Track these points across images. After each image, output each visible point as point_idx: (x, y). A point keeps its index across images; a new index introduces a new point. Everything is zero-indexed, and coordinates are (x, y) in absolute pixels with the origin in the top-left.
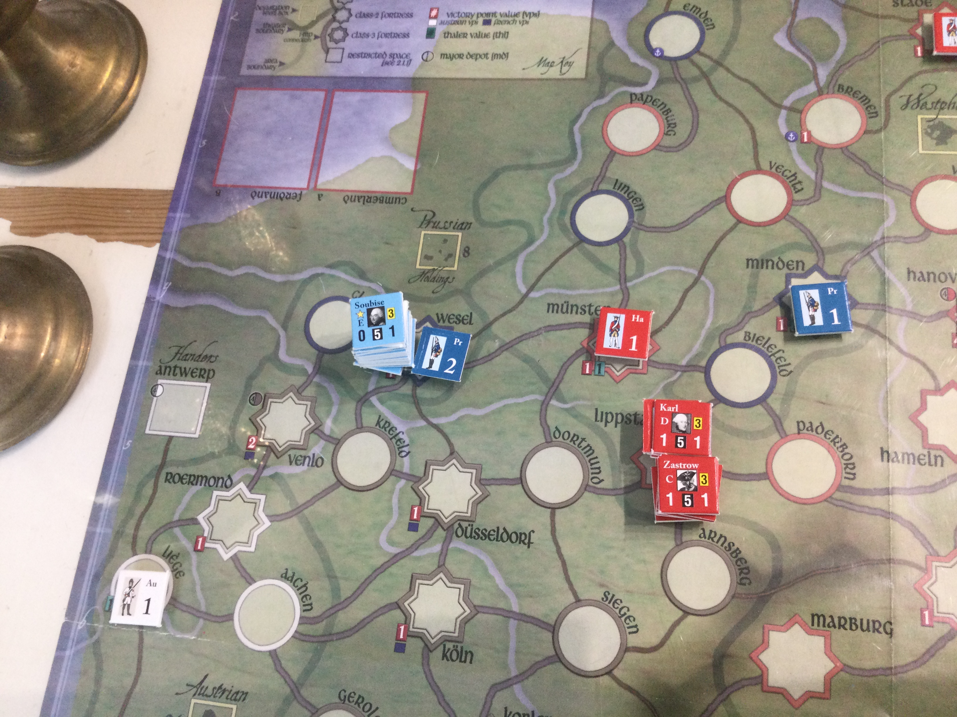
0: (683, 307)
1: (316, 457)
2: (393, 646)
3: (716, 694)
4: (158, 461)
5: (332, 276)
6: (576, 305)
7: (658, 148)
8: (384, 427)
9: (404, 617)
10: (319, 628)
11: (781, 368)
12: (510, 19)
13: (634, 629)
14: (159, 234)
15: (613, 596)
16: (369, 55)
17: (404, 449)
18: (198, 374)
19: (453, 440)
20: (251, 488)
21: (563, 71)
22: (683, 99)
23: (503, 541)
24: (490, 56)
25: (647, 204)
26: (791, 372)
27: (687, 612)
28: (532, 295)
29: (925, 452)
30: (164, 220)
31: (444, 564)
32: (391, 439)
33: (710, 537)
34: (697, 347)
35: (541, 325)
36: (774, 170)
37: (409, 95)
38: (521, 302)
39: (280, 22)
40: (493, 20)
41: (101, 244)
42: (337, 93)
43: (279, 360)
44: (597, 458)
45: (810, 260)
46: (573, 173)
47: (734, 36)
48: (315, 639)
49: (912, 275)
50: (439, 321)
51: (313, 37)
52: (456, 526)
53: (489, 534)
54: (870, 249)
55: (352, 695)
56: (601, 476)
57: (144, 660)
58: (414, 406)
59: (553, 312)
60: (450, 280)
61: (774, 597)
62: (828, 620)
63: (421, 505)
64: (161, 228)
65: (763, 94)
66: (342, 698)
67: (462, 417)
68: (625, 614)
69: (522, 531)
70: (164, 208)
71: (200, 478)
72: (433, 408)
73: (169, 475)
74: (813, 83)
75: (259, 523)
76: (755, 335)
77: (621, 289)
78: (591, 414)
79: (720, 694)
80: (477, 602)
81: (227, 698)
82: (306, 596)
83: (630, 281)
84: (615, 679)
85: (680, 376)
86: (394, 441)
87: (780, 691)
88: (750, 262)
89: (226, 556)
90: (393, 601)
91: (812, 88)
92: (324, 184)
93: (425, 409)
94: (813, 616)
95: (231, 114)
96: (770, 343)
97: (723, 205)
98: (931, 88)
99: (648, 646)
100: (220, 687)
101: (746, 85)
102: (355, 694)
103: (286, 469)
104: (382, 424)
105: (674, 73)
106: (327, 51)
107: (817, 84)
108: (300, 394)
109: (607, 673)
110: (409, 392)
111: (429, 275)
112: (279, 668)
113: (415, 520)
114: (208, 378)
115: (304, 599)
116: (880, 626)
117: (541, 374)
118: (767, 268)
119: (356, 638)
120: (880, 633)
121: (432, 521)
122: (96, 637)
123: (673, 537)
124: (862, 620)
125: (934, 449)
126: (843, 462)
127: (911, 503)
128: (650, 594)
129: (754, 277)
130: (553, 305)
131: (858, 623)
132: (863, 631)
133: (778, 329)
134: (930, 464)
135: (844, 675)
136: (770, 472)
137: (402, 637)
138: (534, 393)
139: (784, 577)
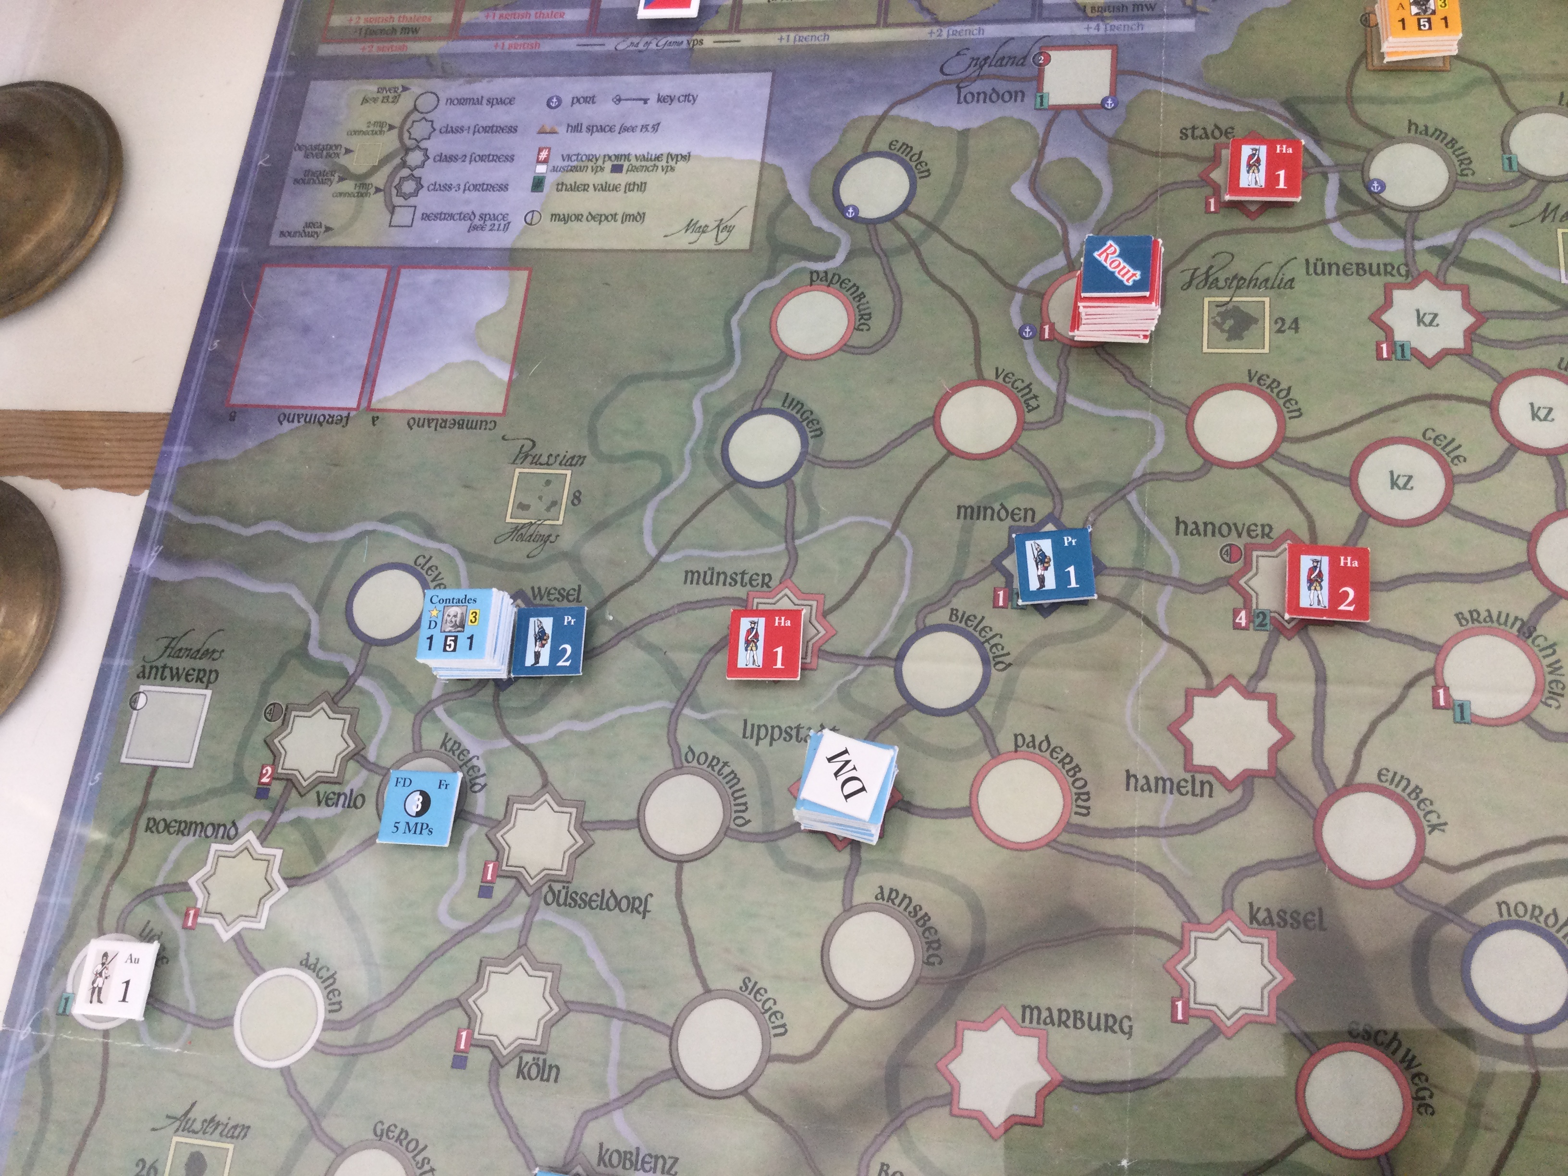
0: (871, 575)
1: (355, 795)
2: (451, 1058)
3: (885, 1119)
4: (137, 801)
5: (387, 534)
6: (724, 573)
7: (845, 348)
8: (451, 749)
9: (466, 1019)
10: (349, 1037)
11: (998, 660)
12: (649, 164)
13: (782, 1030)
14: (149, 476)
15: (756, 983)
16: (452, 216)
17: (478, 781)
18: (195, 676)
19: (546, 766)
20: (263, 839)
21: (720, 240)
22: (880, 277)
23: (610, 910)
24: (619, 218)
25: (828, 430)
26: (1010, 665)
27: (853, 1004)
28: (666, 558)
29: (1187, 776)
30: (157, 456)
31: (525, 945)
32: (461, 767)
33: (889, 898)
34: (886, 632)
35: (673, 602)
36: (1000, 380)
37: (504, 274)
38: (649, 568)
39: (327, 169)
40: (626, 165)
41: (68, 491)
42: (403, 271)
43: (308, 656)
44: (743, 789)
45: (1043, 506)
46: (728, 384)
47: (956, 188)
48: (346, 1051)
49: (1182, 527)
50: (535, 598)
51: (372, 190)
52: (545, 889)
53: (591, 900)
54: (1125, 491)
55: (392, 1128)
56: (746, 815)
57: (109, 1085)
58: (494, 718)
59: (692, 583)
60: (552, 539)
61: (971, 982)
62: (1045, 1014)
63: (498, 860)
64: (151, 468)
65: (992, 272)
66: (379, 1132)
67: (561, 734)
68: (770, 1008)
69: (636, 895)
70: (156, 440)
71: (194, 826)
72: (519, 721)
73: (152, 822)
74: (1062, 253)
75: (272, 889)
76: (964, 613)
77: (787, 548)
78: (737, 728)
79: (892, 1121)
80: (568, 996)
81: (221, 1135)
82: (333, 991)
83: (800, 537)
84: (753, 1101)
85: (862, 672)
86: (465, 769)
87: (974, 1114)
88: (963, 510)
89: (226, 936)
90: (453, 997)
91: (1060, 261)
92: (379, 401)
93: (509, 723)
94: (1024, 1008)
95: (254, 304)
96: (985, 623)
97: (930, 430)
98: (1223, 259)
99: (798, 1053)
100: (213, 1119)
101: (969, 258)
102: (396, 1126)
103: (312, 813)
104: (449, 745)
105: (871, 241)
106: (392, 209)
107: (1068, 255)
108: (336, 703)
109: (741, 1093)
110: (490, 699)
111: (523, 531)
112: (293, 1092)
113: (489, 882)
114: (209, 682)
115: (331, 996)
116: (1115, 1023)
117: (672, 671)
118: (985, 519)
119: (400, 1047)
120: (1115, 1032)
121: (513, 881)
122: (44, 1050)
123: (840, 898)
124: (1090, 1014)
125: (1200, 772)
126: (1074, 790)
127: (1165, 849)
128: (804, 979)
129: (967, 531)
130: (693, 573)
131: (1085, 1018)
132: (1092, 1029)
133: (995, 605)
134: (1194, 794)
135: (1062, 1091)
136: (974, 806)
137: (463, 1046)
138: (661, 699)
139: (987, 954)
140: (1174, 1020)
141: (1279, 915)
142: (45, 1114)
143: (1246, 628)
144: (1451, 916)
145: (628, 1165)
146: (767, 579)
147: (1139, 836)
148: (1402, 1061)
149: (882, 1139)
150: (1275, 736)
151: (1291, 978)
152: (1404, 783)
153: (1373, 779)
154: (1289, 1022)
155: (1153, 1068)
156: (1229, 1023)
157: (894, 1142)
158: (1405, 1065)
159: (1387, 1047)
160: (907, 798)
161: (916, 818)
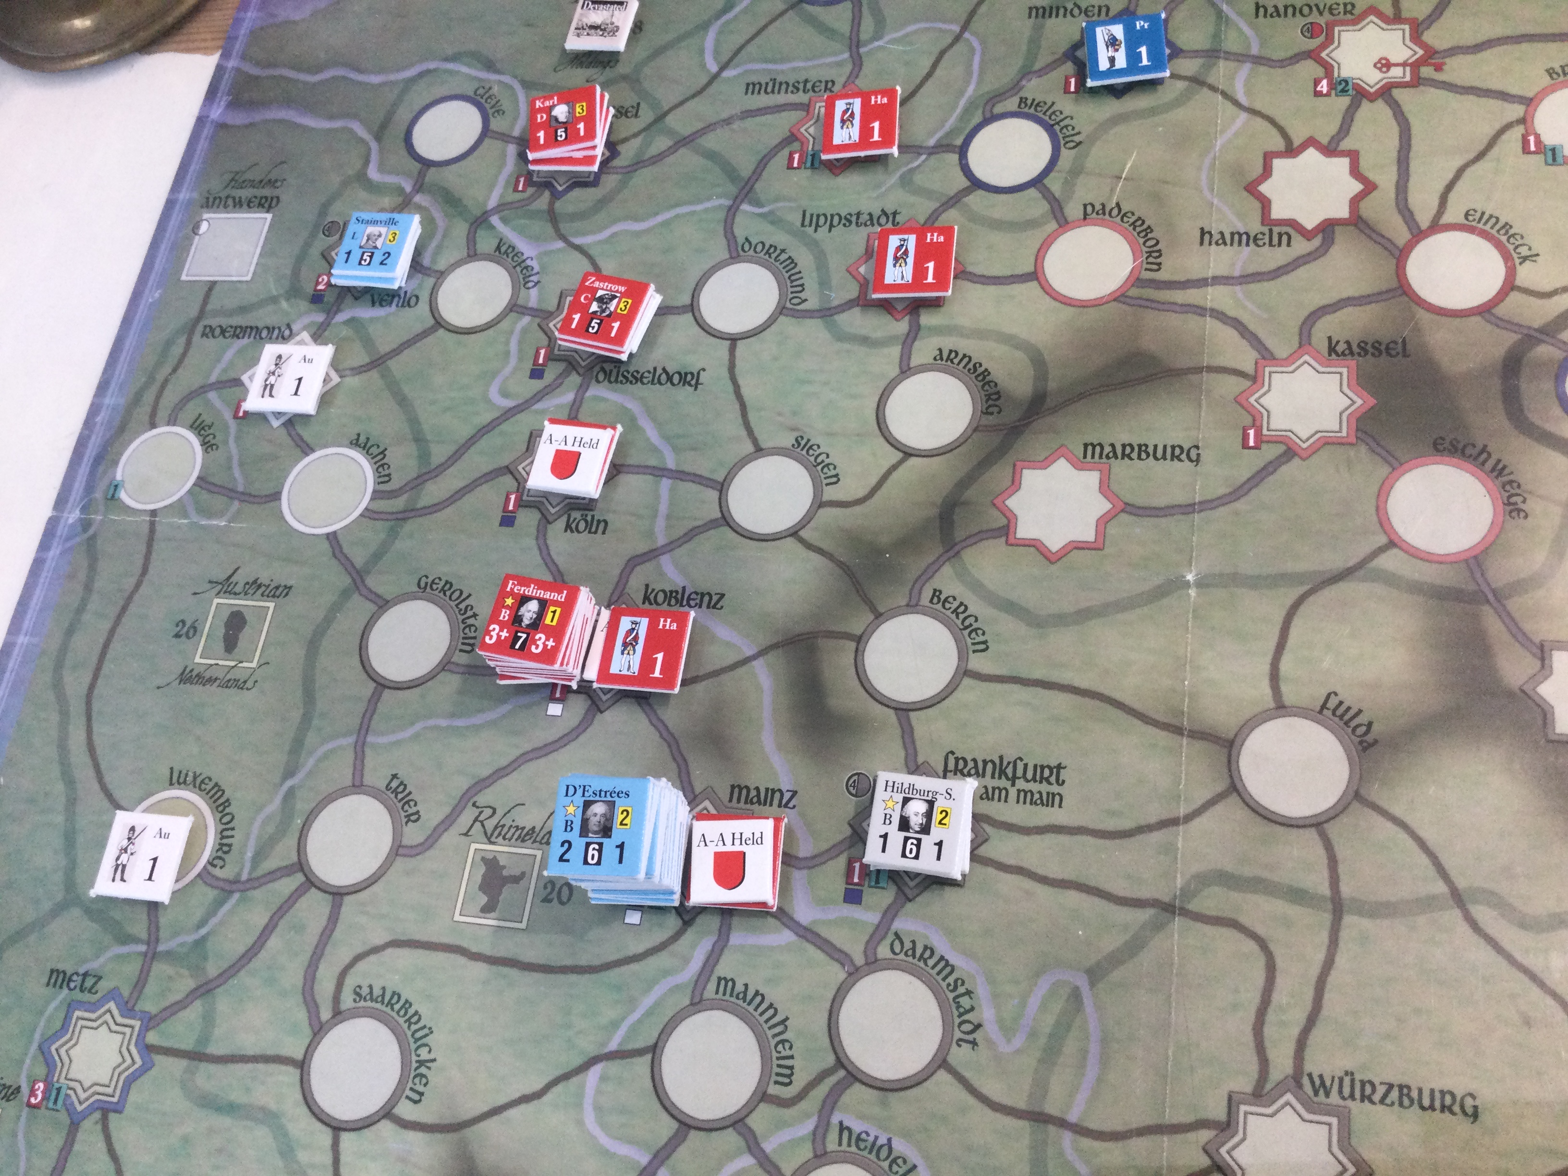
0: (936, 74)
1: (409, 296)
2: (499, 518)
3: (941, 550)
4: (194, 312)
5: (451, 72)
6: (787, 84)
8: (506, 252)
9: (516, 484)
10: (400, 503)
11: (1067, 139)
13: (834, 480)
14: (223, 39)
15: (809, 440)
17: (532, 278)
18: (257, 203)
19: (598, 259)
20: (316, 337)
23: (661, 384)
26: (1080, 142)
27: (908, 453)
28: (726, 74)
29: (1266, 230)
30: (231, 22)
31: (575, 416)
32: (515, 267)
33: (948, 359)
34: (951, 123)
35: (735, 111)
38: (709, 84)
43: (369, 181)
44: (800, 273)
48: (389, 517)
49: (1262, 10)
52: (597, 368)
53: (642, 377)
55: (437, 581)
56: (803, 295)
57: (154, 557)
58: (549, 225)
59: (753, 93)
60: (613, 66)
61: (1032, 426)
62: (1107, 449)
63: (550, 346)
64: (226, 32)
66: (423, 585)
67: (617, 233)
68: (823, 461)
69: (688, 370)
71: (249, 330)
72: (575, 225)
73: (208, 330)
76: (1033, 100)
77: (851, 56)
78: (795, 219)
79: (946, 551)
81: (262, 595)
82: (381, 464)
83: (865, 46)
84: (802, 541)
85: (924, 161)
86: (518, 269)
87: (1033, 543)
88: (1034, 11)
89: (276, 423)
90: (501, 466)
93: (564, 227)
94: (1086, 446)
96: (1055, 108)
99: (851, 499)
100: (255, 582)
102: (440, 579)
103: (366, 313)
104: (503, 249)
109: (791, 535)
110: (545, 207)
111: (583, 59)
112: (339, 555)
113: (541, 365)
114: (270, 207)
115: (379, 468)
116: (1182, 452)
117: (730, 172)
118: (1057, 16)
119: (447, 513)
120: (1182, 461)
121: (564, 365)
122: (91, 532)
123: (898, 360)
124: (1156, 447)
125: (1278, 225)
126: (1145, 249)
127: (1240, 295)
128: (858, 435)
129: (1038, 30)
130: (754, 85)
131: (1151, 450)
132: (1155, 458)
133: (1067, 91)
134: (1271, 245)
135: (1124, 517)
136: (1039, 270)
137: (511, 508)
138: (719, 197)
139: (1048, 400)
140: (1245, 445)
141: (1359, 345)
142: (88, 588)
143: (1328, 94)
144: (1544, 337)
145: (673, 602)
146: (830, 85)
147: (1213, 285)
148: (1493, 469)
149: (936, 567)
150: (1357, 187)
151: (1372, 401)
152: (1493, 220)
153: (1462, 220)
154: (1370, 440)
155: (1222, 491)
156: (1305, 446)
157: (947, 570)
158: (1495, 474)
159: (1475, 459)
160: (970, 269)
161: (978, 286)
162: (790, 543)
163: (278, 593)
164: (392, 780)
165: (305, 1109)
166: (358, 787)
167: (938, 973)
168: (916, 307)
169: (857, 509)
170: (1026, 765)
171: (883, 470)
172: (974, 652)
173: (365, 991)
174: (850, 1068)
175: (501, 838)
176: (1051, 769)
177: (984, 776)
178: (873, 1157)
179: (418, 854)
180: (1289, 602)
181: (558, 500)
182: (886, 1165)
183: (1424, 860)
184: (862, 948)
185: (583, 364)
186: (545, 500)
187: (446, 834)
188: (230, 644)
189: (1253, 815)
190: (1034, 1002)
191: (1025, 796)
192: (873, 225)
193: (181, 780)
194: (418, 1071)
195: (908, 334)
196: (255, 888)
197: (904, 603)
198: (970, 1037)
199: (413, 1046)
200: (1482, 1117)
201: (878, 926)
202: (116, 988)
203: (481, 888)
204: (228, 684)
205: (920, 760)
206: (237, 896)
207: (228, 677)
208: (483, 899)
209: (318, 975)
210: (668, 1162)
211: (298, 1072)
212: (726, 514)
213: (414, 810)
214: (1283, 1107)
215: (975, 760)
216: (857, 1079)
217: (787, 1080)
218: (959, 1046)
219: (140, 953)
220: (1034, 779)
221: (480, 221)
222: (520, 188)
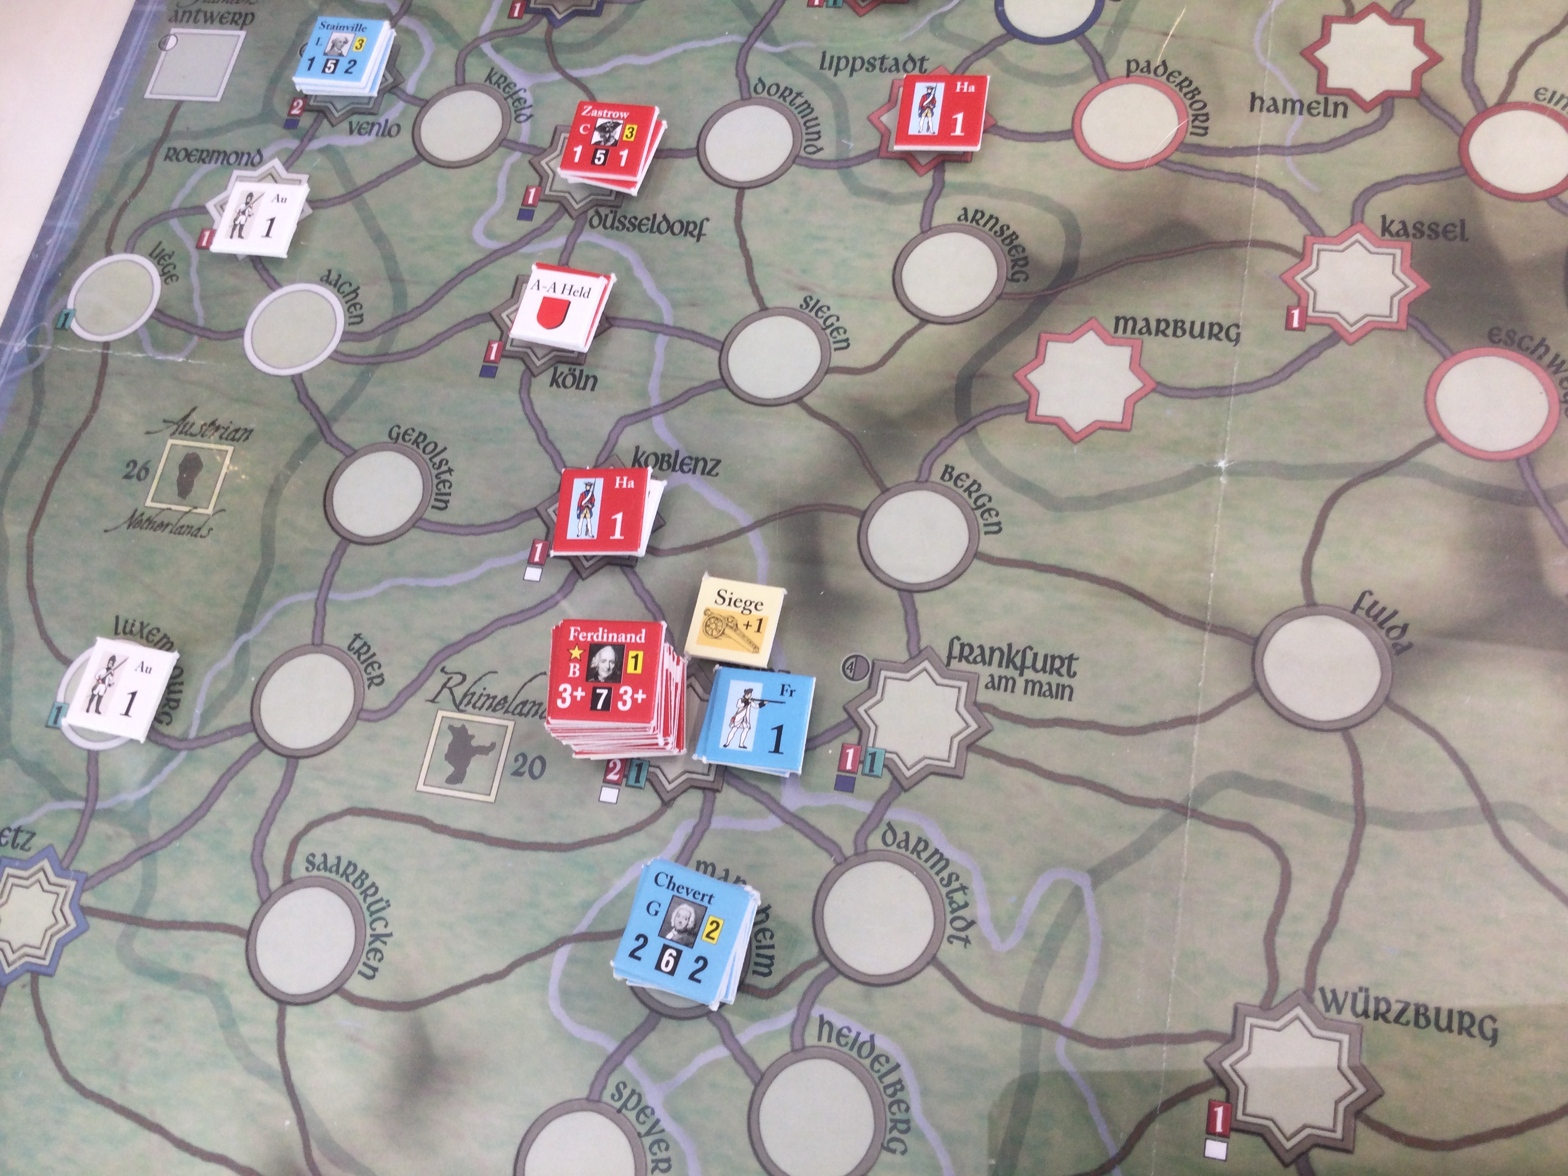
1: (389, 124)
2: (479, 368)
3: (955, 424)
4: (157, 133)
8: (497, 83)
9: (498, 333)
10: (372, 346)
15: (818, 301)
17: (524, 111)
18: (230, 18)
20: (289, 165)
23: (660, 233)
27: (925, 320)
29: (1321, 98)
33: (973, 219)
43: (352, 1)
44: (816, 118)
48: (360, 361)
52: (591, 213)
53: (640, 224)
55: (410, 432)
56: (819, 144)
57: (105, 392)
58: (546, 54)
61: (1060, 296)
62: (1141, 324)
63: (541, 186)
66: (394, 435)
67: (619, 67)
68: (832, 324)
69: (690, 220)
71: (216, 155)
72: (574, 56)
73: (172, 152)
78: (813, 60)
79: (961, 425)
81: (221, 437)
82: (354, 304)
84: (807, 408)
85: (957, 7)
86: (510, 101)
87: (1053, 421)
90: (483, 312)
93: (562, 59)
94: (1118, 319)
99: (861, 365)
100: (213, 423)
102: (413, 430)
103: (343, 141)
104: (494, 79)
109: (793, 401)
110: (542, 36)
112: (303, 397)
113: (530, 205)
114: (244, 24)
115: (352, 309)
116: (1221, 331)
117: (746, 7)
119: (423, 359)
120: (1219, 339)
121: (555, 206)
122: (37, 363)
123: (919, 220)
124: (1193, 323)
125: (1336, 94)
126: (1191, 112)
127: (1290, 166)
131: (1187, 326)
132: (1192, 335)
134: (1326, 114)
135: (1156, 397)
136: (1077, 129)
137: (493, 357)
138: (731, 33)
139: (1080, 269)
140: (1288, 326)
141: (1414, 227)
142: (33, 421)
145: (665, 466)
147: (1262, 154)
148: (1551, 364)
149: (949, 441)
150: (1420, 58)
151: (1426, 286)
153: (1531, 99)
154: (1420, 327)
155: (1260, 373)
156: (1352, 330)
157: (961, 446)
158: (1553, 369)
159: (1533, 352)
160: (1001, 123)
161: (1011, 143)
162: (793, 407)
163: (237, 436)
164: (354, 641)
165: (250, 981)
166: (317, 645)
167: (932, 867)
168: (941, 161)
169: (869, 377)
170: (1036, 655)
171: (898, 337)
172: (986, 533)
173: (318, 860)
174: (833, 960)
175: (470, 707)
176: (1062, 660)
177: (990, 664)
178: (854, 1053)
179: (381, 719)
180: (1326, 495)
181: (545, 351)
182: (867, 1062)
183: (1454, 770)
184: (850, 837)
185: (577, 206)
186: (529, 351)
187: (411, 700)
188: (184, 489)
189: (1276, 717)
190: (1033, 900)
191: (1032, 687)
192: (898, 70)
193: (128, 630)
194: (374, 945)
195: (931, 191)
196: (203, 747)
197: (914, 477)
198: (963, 934)
199: (368, 920)
200: (1502, 1040)
201: (869, 817)
202: (51, 846)
203: (447, 757)
204: (180, 530)
205: (923, 645)
206: (183, 754)
207: (182, 523)
208: (450, 769)
209: (268, 841)
210: (637, 1050)
211: (243, 941)
212: (726, 376)
213: (377, 672)
214: (1292, 1021)
215: (981, 647)
216: (840, 973)
217: (766, 970)
218: (951, 943)
219: (78, 810)
220: (1044, 669)
221: (472, 48)
222: (516, 14)
